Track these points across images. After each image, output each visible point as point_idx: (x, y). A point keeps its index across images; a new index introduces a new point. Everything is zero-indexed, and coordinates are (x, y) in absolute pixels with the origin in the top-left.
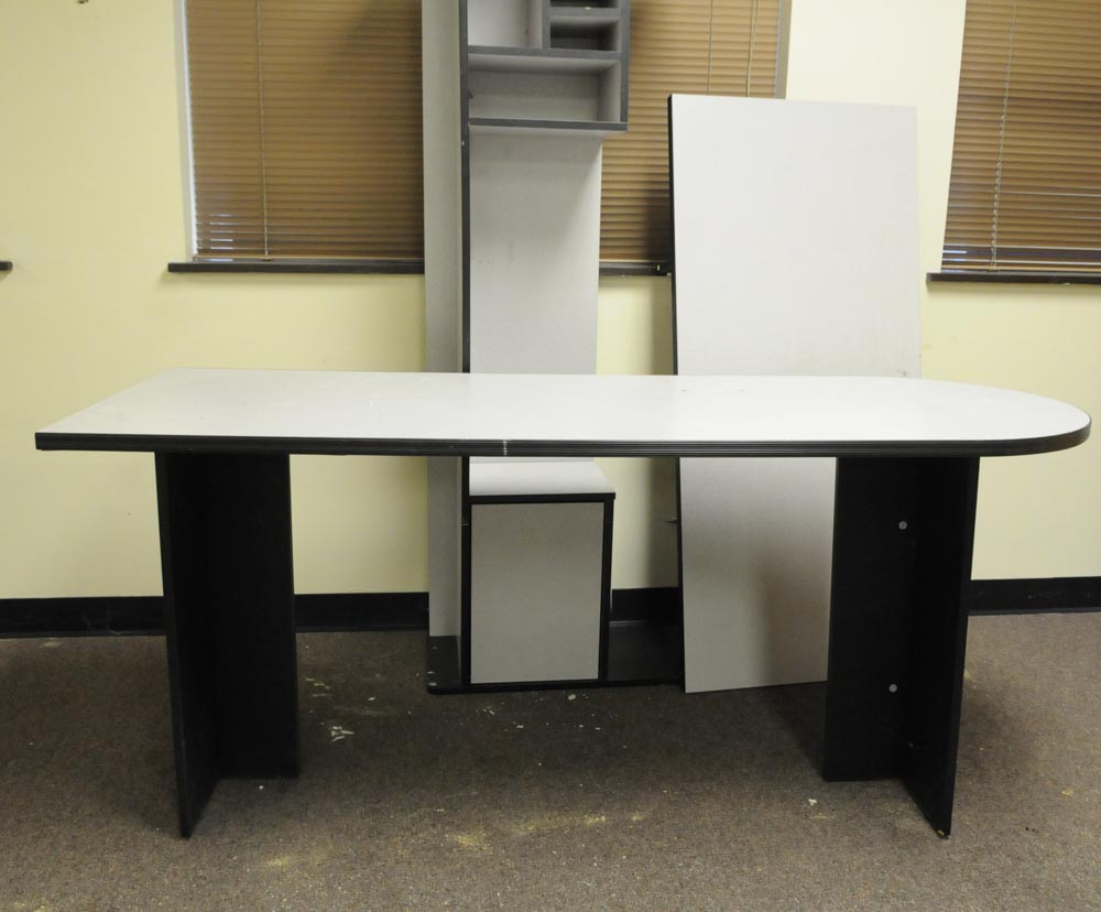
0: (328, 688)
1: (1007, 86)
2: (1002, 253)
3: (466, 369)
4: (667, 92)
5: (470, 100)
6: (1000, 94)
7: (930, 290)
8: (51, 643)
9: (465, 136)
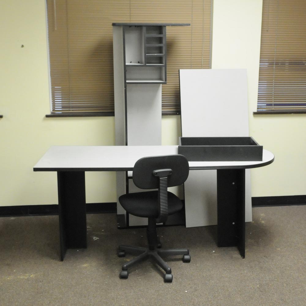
0: (91, 228)
1: (275, 59)
2: (275, 105)
3: (127, 145)
4: (178, 69)
5: (126, 72)
6: (273, 61)
7: (254, 116)
8: (12, 218)
9: (125, 87)
